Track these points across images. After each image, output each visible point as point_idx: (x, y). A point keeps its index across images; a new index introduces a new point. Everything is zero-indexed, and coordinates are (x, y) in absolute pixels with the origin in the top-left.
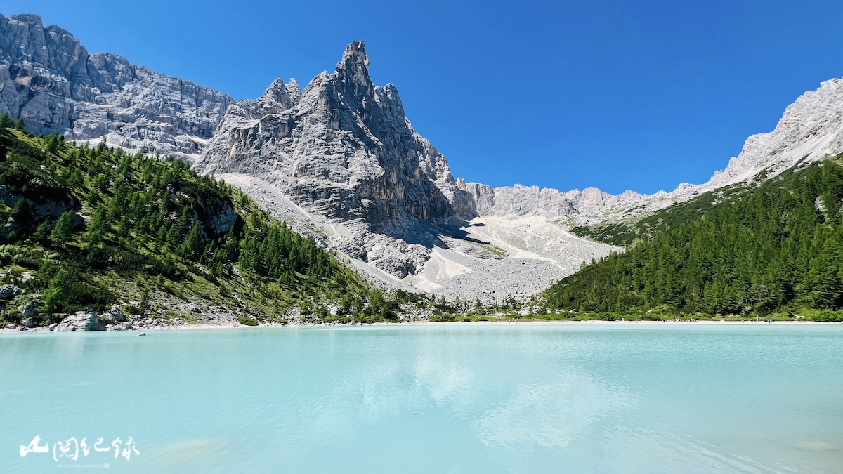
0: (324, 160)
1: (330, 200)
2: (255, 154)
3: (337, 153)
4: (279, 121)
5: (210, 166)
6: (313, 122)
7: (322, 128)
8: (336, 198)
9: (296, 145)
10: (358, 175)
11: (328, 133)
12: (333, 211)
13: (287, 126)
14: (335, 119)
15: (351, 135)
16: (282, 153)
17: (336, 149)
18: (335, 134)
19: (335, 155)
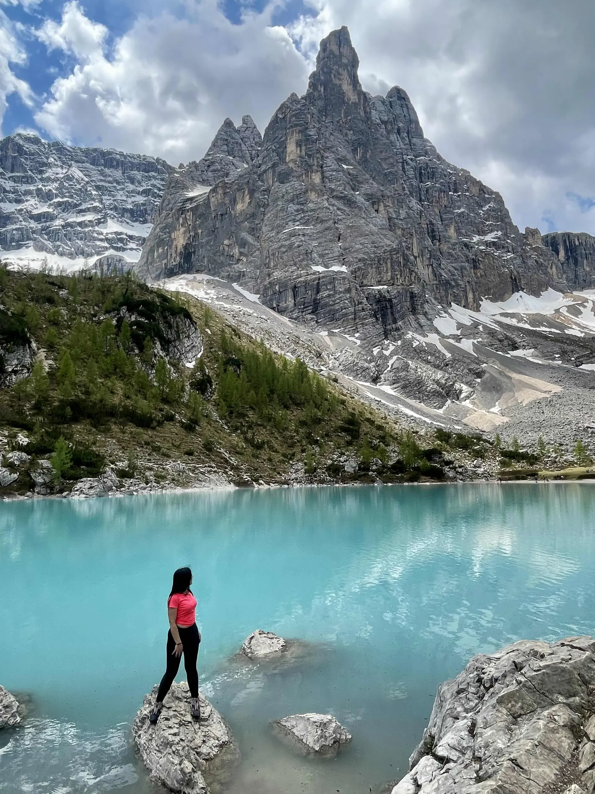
1: (319, 296)
4: (236, 187)
5: (154, 268)
7: (296, 185)
8: (327, 293)
9: (262, 220)
10: (357, 251)
11: (306, 192)
12: (324, 314)
13: (246, 192)
14: (315, 168)
15: (340, 188)
16: (244, 235)
17: (320, 215)
18: (316, 191)
19: (319, 226)
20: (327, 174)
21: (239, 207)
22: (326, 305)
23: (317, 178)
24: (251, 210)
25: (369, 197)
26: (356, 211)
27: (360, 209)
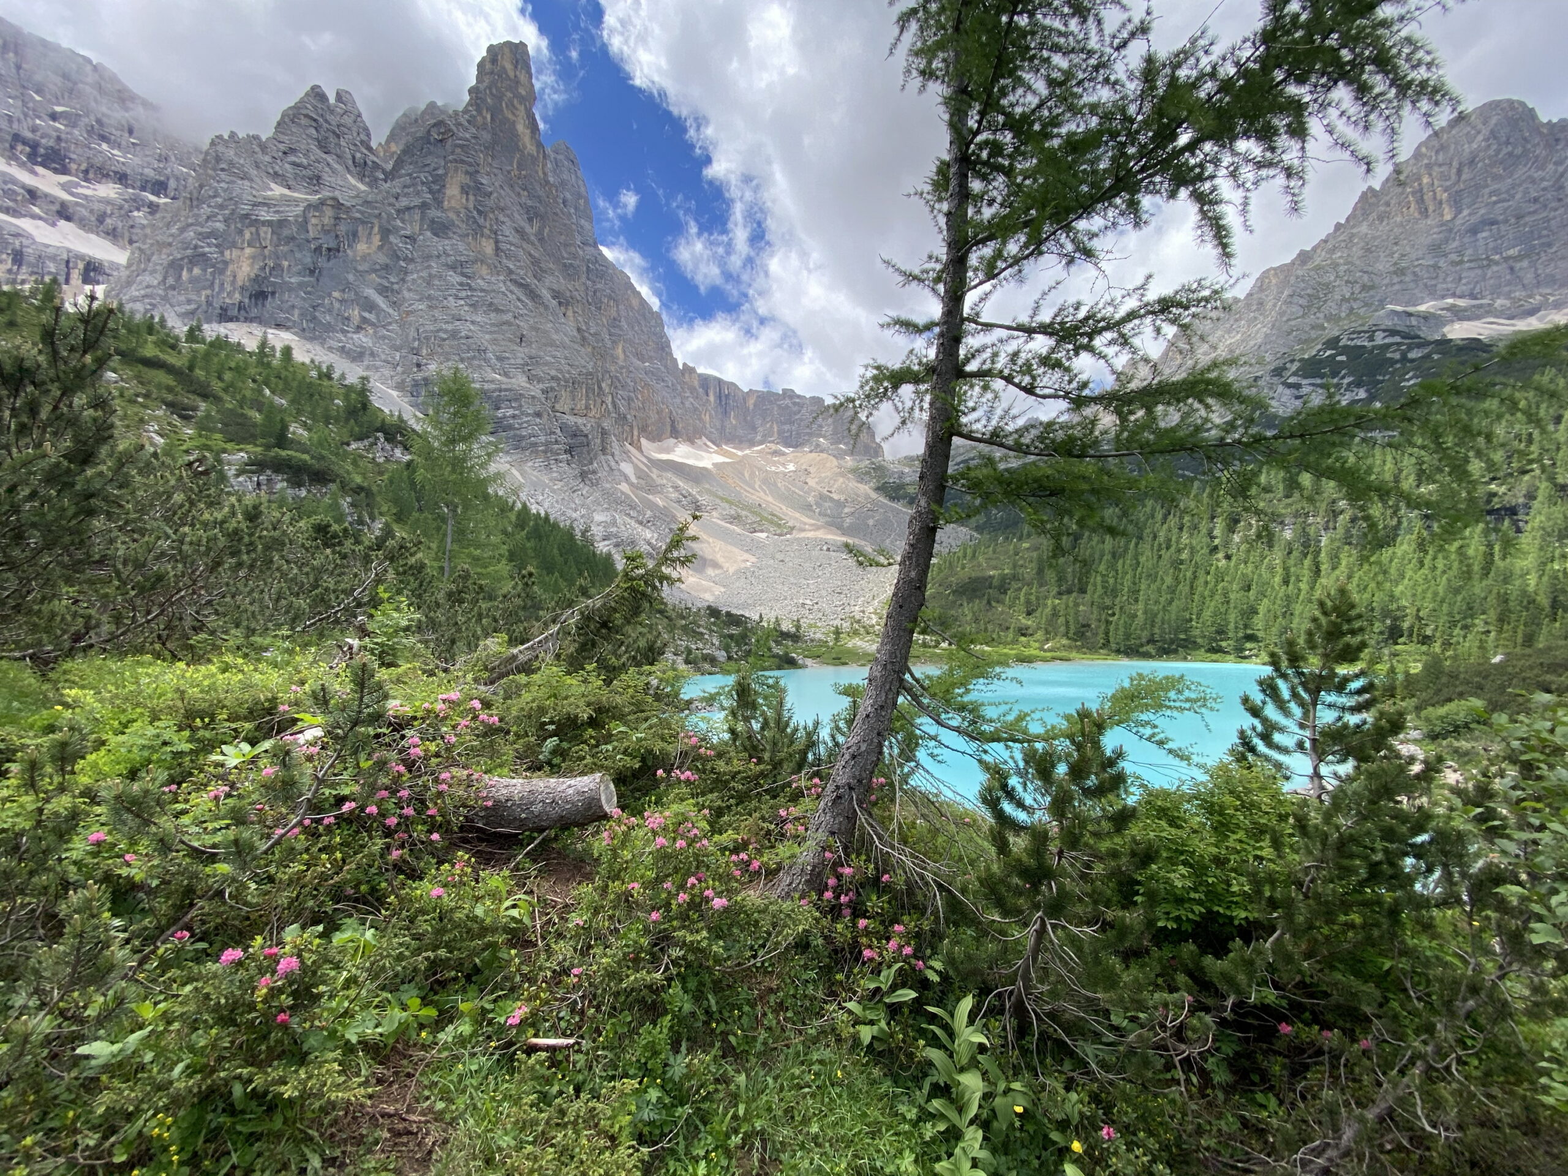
0: (473, 322)
1: (500, 414)
2: (301, 285)
3: (497, 310)
4: (358, 215)
5: (182, 298)
6: (440, 229)
7: (461, 248)
8: (510, 412)
9: (403, 280)
10: (546, 364)
11: (474, 262)
12: (507, 438)
13: (376, 229)
14: (487, 232)
15: (522, 272)
16: (371, 293)
17: (495, 301)
18: (489, 266)
19: (493, 315)
20: (504, 246)
21: (362, 247)
22: (511, 427)
23: (488, 248)
24: (382, 259)
25: (556, 295)
26: (542, 310)
27: (546, 307)
